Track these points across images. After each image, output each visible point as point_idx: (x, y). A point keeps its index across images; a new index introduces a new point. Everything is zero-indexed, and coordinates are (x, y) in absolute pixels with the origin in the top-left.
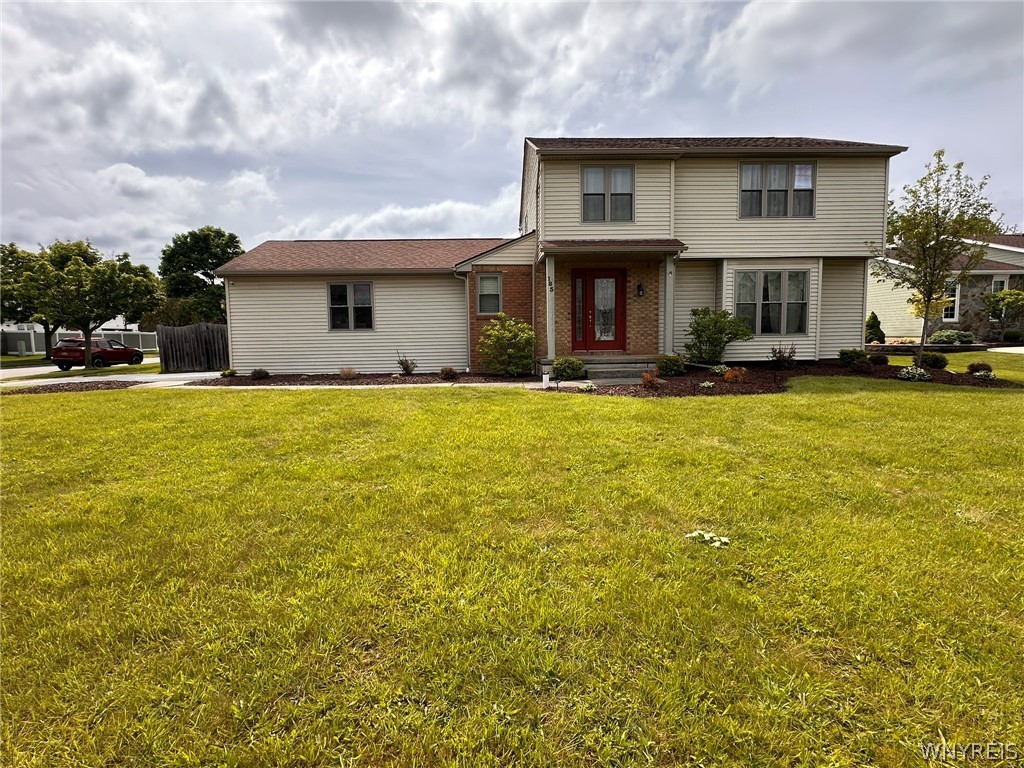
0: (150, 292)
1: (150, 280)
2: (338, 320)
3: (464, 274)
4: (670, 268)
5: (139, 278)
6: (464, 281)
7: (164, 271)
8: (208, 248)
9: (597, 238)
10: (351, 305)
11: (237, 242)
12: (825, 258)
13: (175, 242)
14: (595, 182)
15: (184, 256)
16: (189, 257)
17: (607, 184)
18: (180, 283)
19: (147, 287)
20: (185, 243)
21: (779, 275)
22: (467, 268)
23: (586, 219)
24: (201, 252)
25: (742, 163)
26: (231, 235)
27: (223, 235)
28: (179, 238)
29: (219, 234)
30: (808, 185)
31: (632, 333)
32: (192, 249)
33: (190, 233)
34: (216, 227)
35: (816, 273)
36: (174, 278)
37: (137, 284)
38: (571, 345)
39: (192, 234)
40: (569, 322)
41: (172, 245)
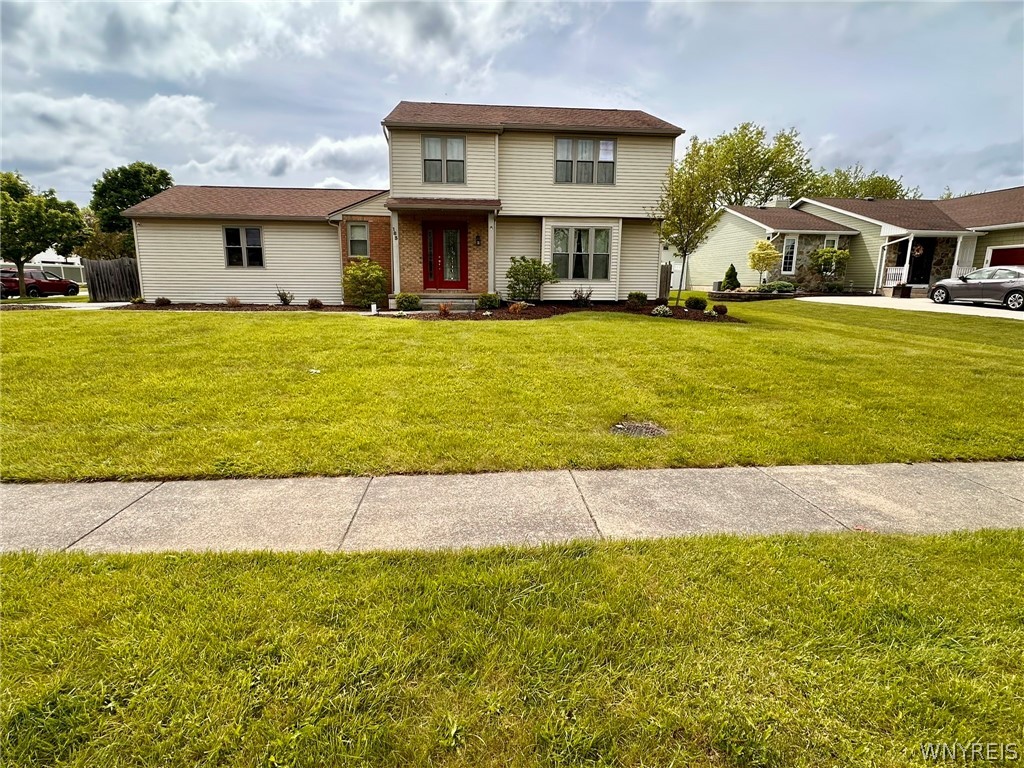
0: (78, 228)
1: (78, 216)
2: (234, 258)
3: (337, 222)
4: (491, 223)
5: (65, 214)
6: (337, 228)
7: (95, 206)
8: (139, 184)
9: (436, 197)
10: (244, 245)
11: (169, 179)
12: (624, 219)
13: (105, 177)
14: (434, 150)
15: (115, 191)
16: (120, 192)
17: (444, 151)
18: (113, 218)
19: (74, 222)
20: (115, 178)
21: (586, 231)
22: (338, 217)
23: (427, 179)
24: (132, 187)
25: (557, 138)
26: (162, 171)
27: (155, 172)
28: (109, 173)
29: (151, 170)
30: (610, 158)
31: (472, 276)
32: (122, 184)
33: (120, 169)
34: (147, 163)
35: (617, 229)
36: (106, 213)
37: (64, 220)
38: (422, 284)
39: (122, 170)
40: (421, 265)
41: (102, 180)
